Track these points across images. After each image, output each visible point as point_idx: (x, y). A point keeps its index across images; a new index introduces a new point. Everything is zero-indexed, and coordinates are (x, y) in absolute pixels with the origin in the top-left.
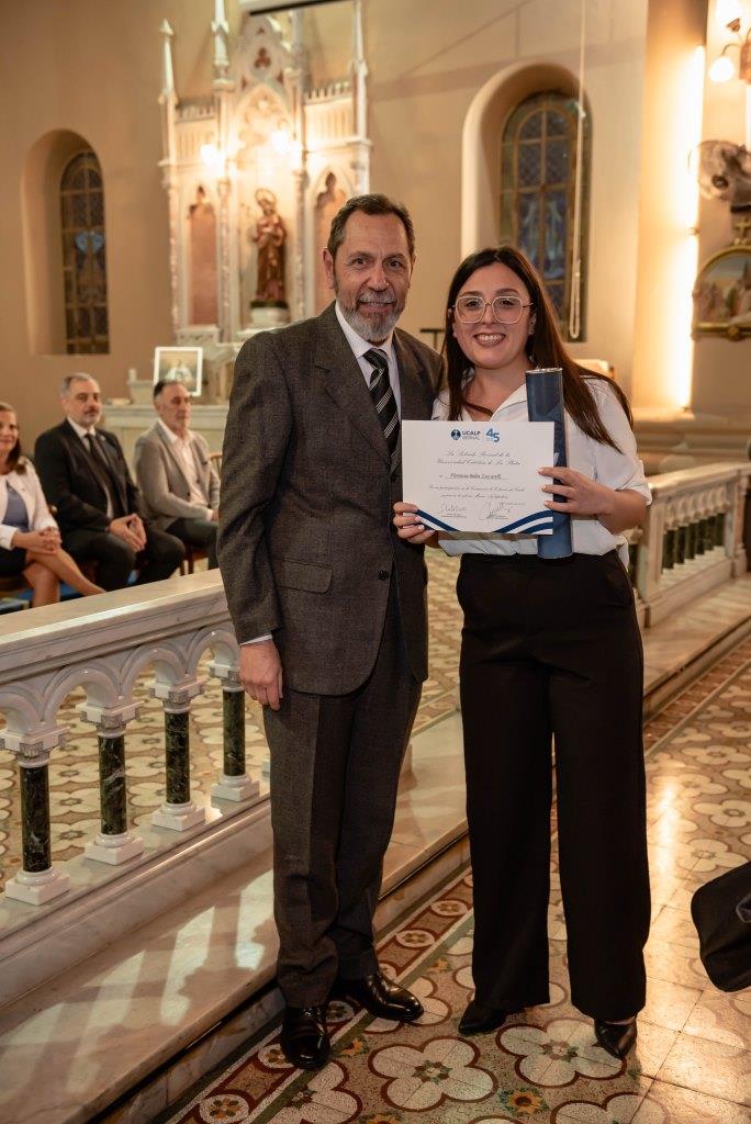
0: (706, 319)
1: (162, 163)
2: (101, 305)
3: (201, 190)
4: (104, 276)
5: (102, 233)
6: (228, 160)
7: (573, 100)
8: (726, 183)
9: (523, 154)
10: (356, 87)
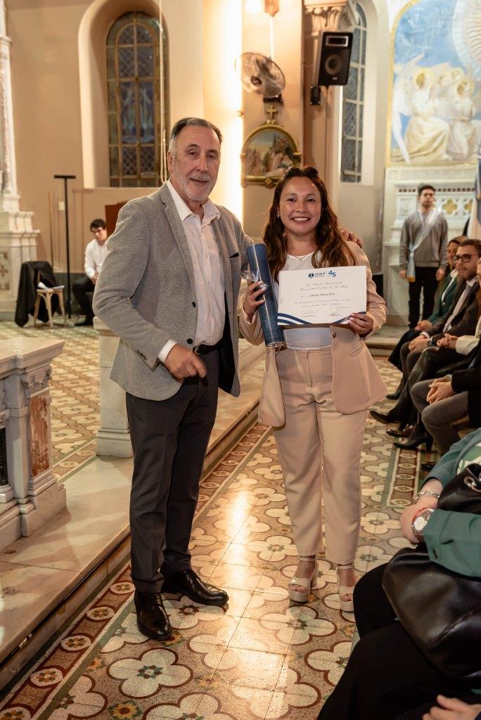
0: (249, 174)
7: (154, 19)
8: (260, 82)
9: (122, 54)
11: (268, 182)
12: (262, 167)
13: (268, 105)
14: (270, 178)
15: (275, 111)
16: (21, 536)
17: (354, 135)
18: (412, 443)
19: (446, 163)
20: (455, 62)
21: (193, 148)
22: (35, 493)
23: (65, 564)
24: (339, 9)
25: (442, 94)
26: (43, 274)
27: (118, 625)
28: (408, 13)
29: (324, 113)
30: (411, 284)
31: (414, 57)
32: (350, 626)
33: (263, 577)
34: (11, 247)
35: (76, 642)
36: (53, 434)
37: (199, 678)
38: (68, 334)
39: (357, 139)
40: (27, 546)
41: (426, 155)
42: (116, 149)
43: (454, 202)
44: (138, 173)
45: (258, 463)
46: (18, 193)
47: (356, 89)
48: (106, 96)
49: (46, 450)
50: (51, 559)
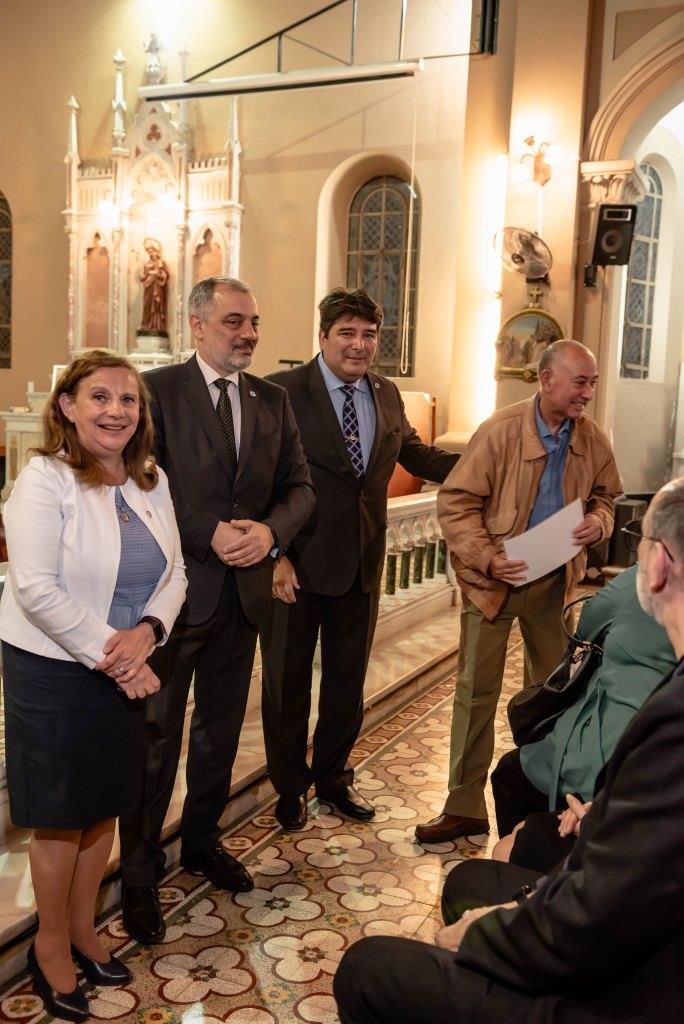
0: (506, 365)
1: (65, 212)
2: (5, 326)
3: (97, 236)
4: (10, 302)
5: (9, 267)
6: (122, 213)
7: (406, 184)
8: (522, 261)
9: (366, 224)
10: (231, 162)
11: (528, 375)
12: (520, 358)
13: (531, 286)
14: (530, 371)
15: (539, 293)
17: (641, 321)
24: (623, 177)
29: (600, 296)
39: (645, 326)
47: (645, 268)
48: (346, 270)
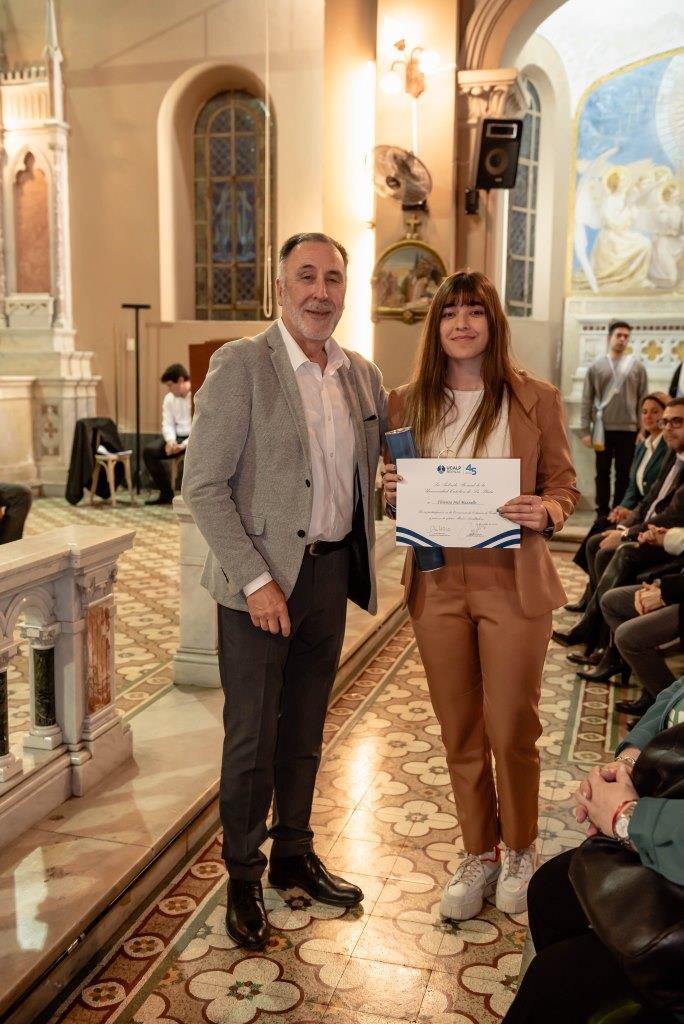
0: (383, 305)
7: (258, 101)
8: (398, 184)
9: (214, 146)
10: (51, 72)
11: (408, 316)
12: (399, 296)
13: (408, 214)
14: (410, 310)
15: (417, 221)
16: (72, 796)
17: (523, 253)
18: (603, 672)
19: (647, 291)
20: (660, 158)
21: (307, 269)
22: (92, 736)
23: (131, 837)
24: (504, 88)
25: (643, 200)
26: (104, 435)
27: (201, 922)
28: (596, 94)
29: (483, 225)
30: (599, 454)
31: (604, 152)
32: (521, 931)
33: (399, 858)
34: (63, 399)
35: (143, 946)
36: (117, 653)
37: (312, 1001)
38: (135, 516)
39: (527, 259)
40: (79, 809)
41: (621, 281)
42: (205, 269)
43: (658, 344)
44: (233, 301)
45: (392, 698)
46: (74, 327)
47: (526, 194)
48: (193, 202)
49: (107, 678)
50: (112, 828)
